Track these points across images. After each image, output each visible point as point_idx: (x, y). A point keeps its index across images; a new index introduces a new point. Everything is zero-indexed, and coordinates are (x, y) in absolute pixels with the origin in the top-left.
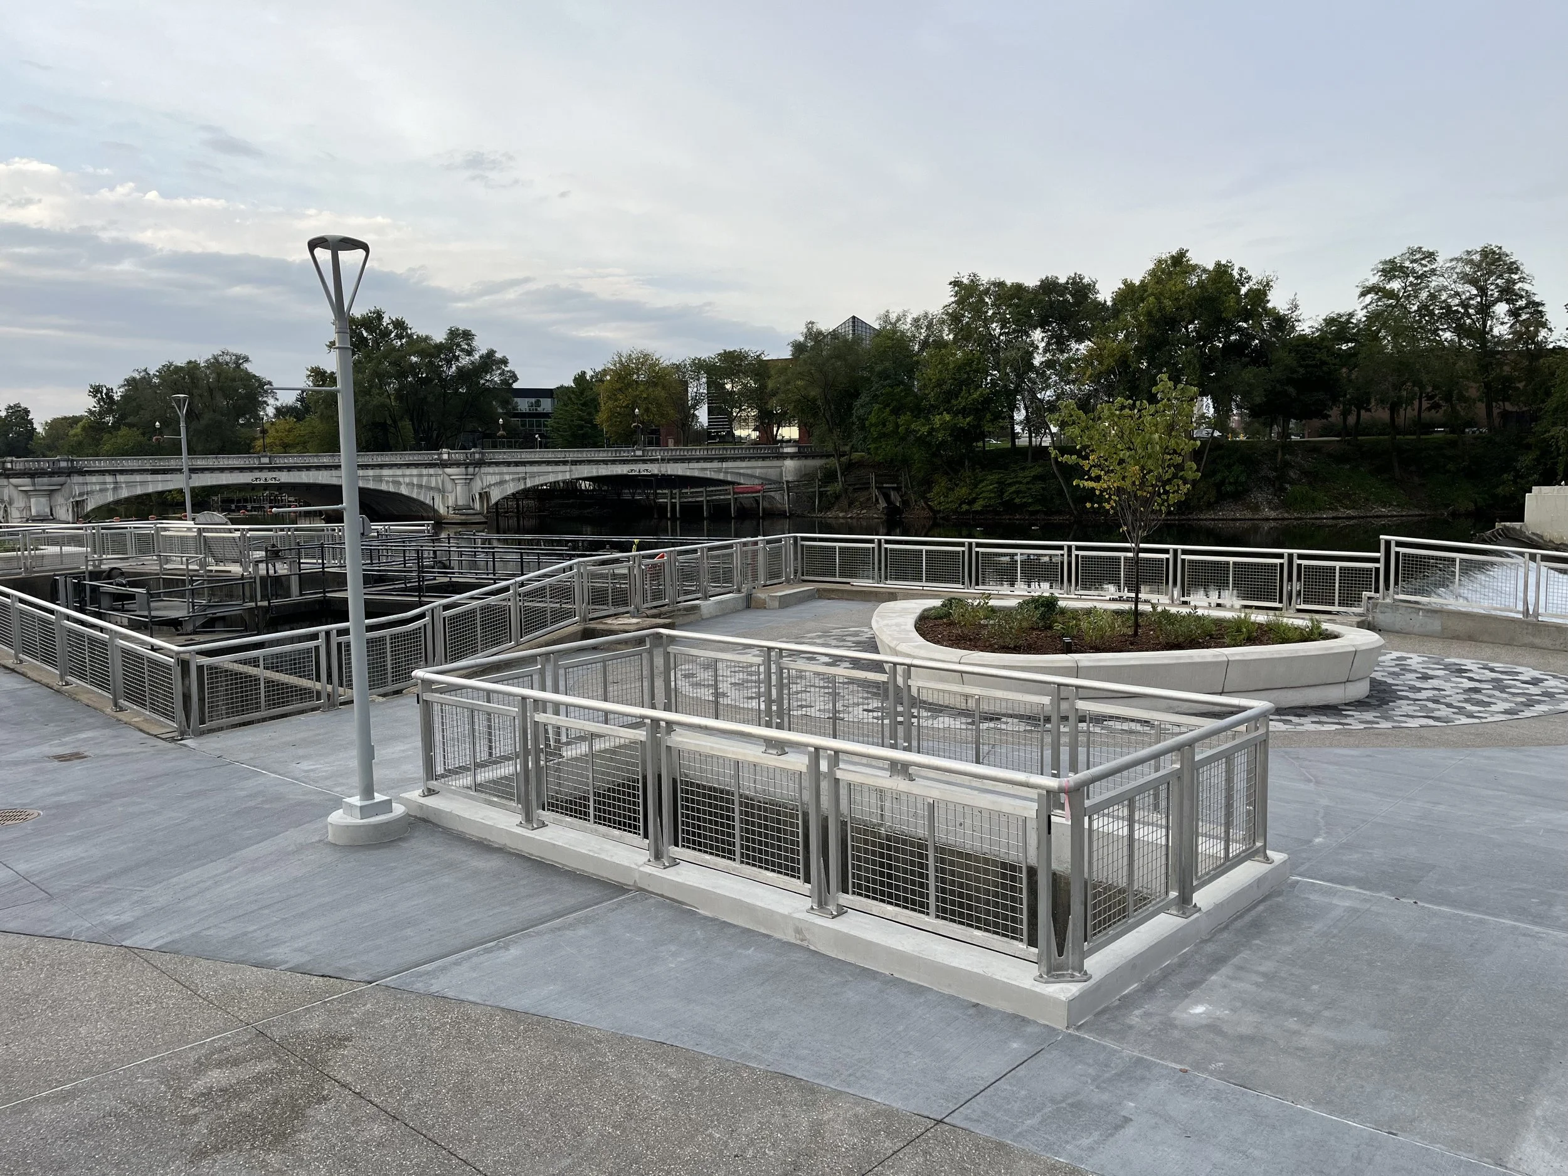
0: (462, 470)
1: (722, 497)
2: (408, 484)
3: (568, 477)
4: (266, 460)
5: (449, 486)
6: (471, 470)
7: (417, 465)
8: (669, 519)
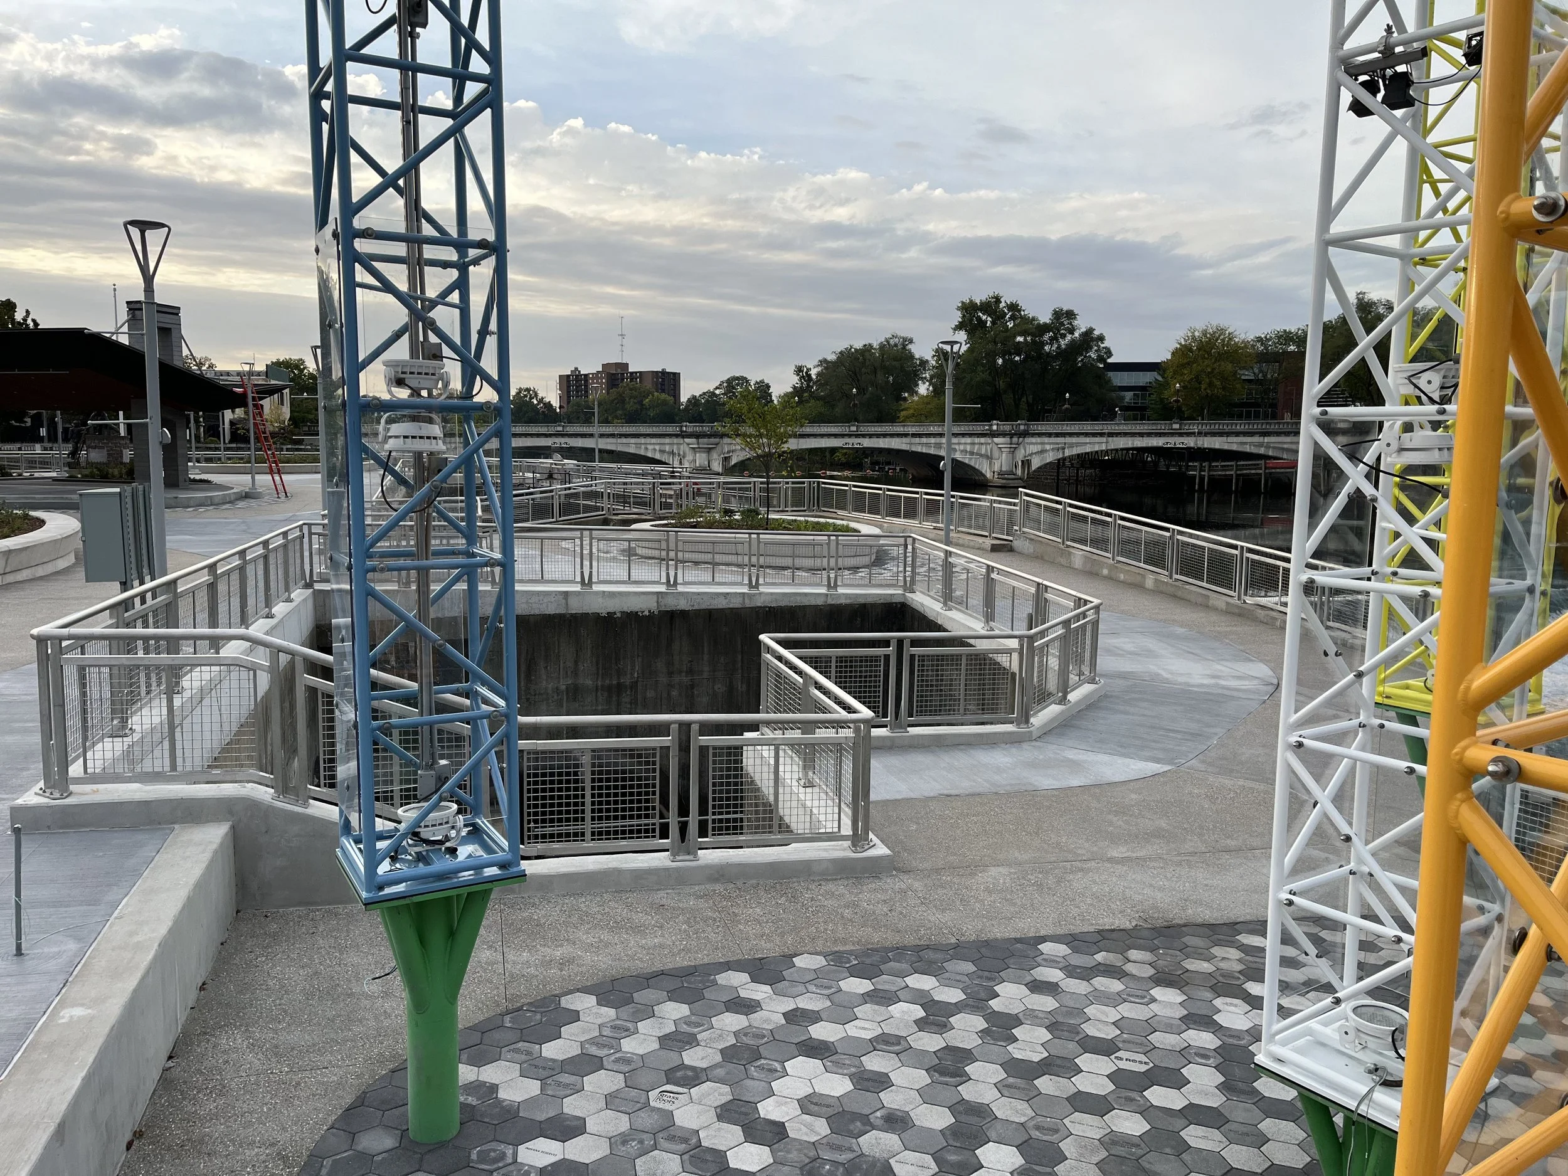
0: (1007, 440)
1: (1253, 472)
2: (962, 451)
3: (1104, 448)
4: (854, 428)
5: (996, 454)
6: (1015, 440)
7: (970, 435)
8: (1197, 491)
